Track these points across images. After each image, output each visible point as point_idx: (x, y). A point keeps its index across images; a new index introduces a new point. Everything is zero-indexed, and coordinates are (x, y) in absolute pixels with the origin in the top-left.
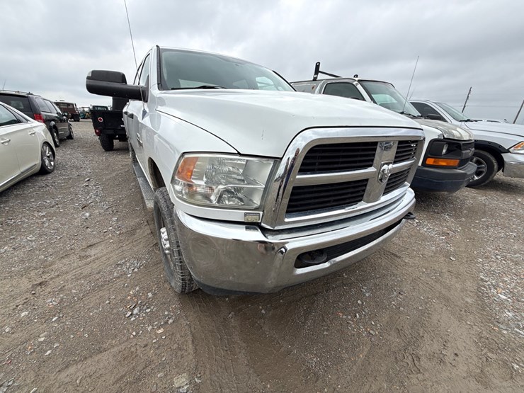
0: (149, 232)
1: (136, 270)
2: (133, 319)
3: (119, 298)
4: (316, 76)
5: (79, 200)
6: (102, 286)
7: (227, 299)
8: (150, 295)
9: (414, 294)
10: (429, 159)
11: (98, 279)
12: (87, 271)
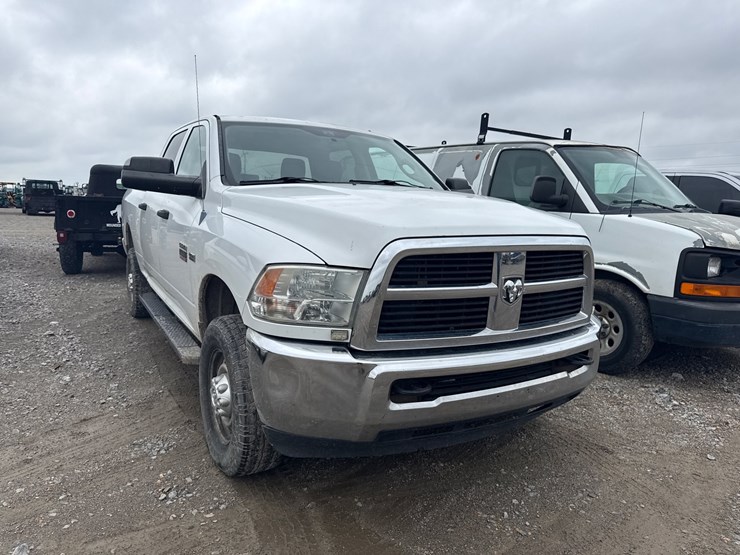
0: (176, 405)
1: (163, 452)
2: (169, 502)
3: (144, 481)
4: (482, 137)
5: (44, 357)
6: (116, 467)
7: (306, 489)
8: (189, 480)
9: (613, 498)
10: (683, 285)
11: (108, 460)
12: (89, 450)
